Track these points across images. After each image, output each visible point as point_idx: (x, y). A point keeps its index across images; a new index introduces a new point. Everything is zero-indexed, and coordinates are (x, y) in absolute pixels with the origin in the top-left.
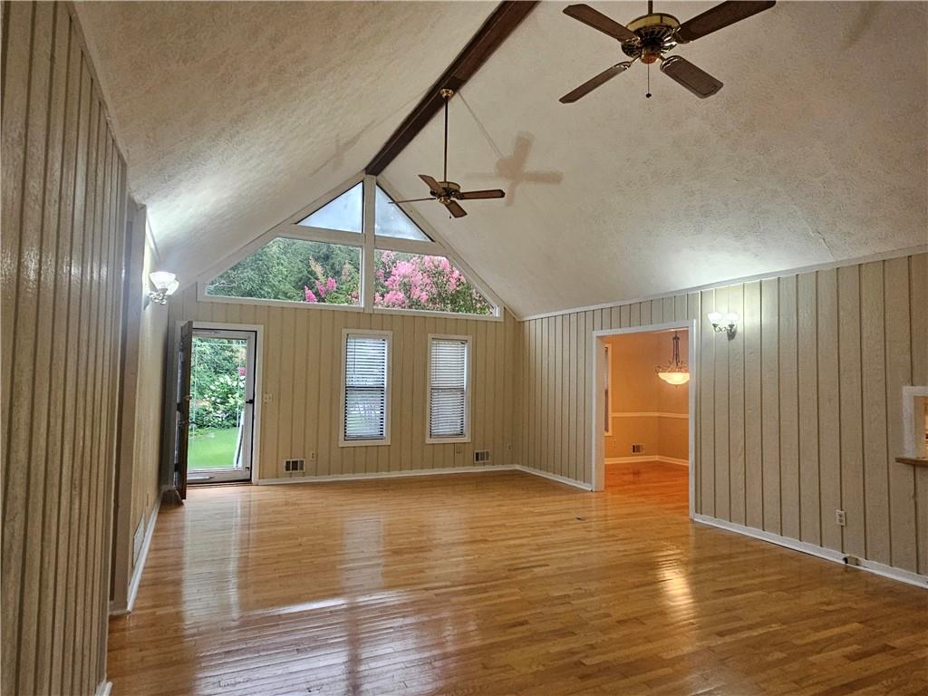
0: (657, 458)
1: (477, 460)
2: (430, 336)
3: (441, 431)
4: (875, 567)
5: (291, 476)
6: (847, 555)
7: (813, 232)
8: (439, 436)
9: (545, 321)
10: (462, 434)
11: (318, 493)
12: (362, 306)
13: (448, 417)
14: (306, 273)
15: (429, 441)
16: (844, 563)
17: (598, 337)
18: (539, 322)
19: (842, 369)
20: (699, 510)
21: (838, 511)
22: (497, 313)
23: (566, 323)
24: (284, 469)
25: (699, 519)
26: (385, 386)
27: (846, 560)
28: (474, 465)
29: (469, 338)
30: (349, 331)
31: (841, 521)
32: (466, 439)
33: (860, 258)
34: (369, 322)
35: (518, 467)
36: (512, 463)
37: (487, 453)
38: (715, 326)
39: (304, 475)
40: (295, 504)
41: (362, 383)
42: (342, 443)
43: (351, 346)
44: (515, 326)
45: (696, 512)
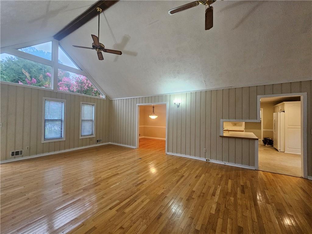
0: (143, 137)
1: (97, 142)
2: (81, 103)
3: (85, 134)
4: (213, 161)
5: (15, 158)
6: (207, 159)
7: (204, 81)
8: (84, 136)
9: (120, 101)
10: (92, 134)
11: (32, 164)
12: (52, 89)
13: (87, 129)
14: (17, 77)
15: (81, 138)
16: (206, 161)
17: (138, 106)
18: (118, 101)
19: (206, 115)
20: (168, 151)
21: (205, 149)
22: (104, 97)
23: (127, 101)
24: (11, 155)
25: (168, 153)
26: (63, 119)
27: (206, 160)
28: (96, 144)
29: (95, 104)
30: (46, 98)
31: (205, 151)
32: (94, 136)
33: (211, 89)
34: (55, 96)
35: (110, 143)
36: (108, 142)
37: (101, 140)
38: (175, 104)
39: (22, 156)
40: (20, 172)
41: (52, 118)
42: (43, 141)
43: (47, 103)
44: (109, 101)
45: (167, 152)
